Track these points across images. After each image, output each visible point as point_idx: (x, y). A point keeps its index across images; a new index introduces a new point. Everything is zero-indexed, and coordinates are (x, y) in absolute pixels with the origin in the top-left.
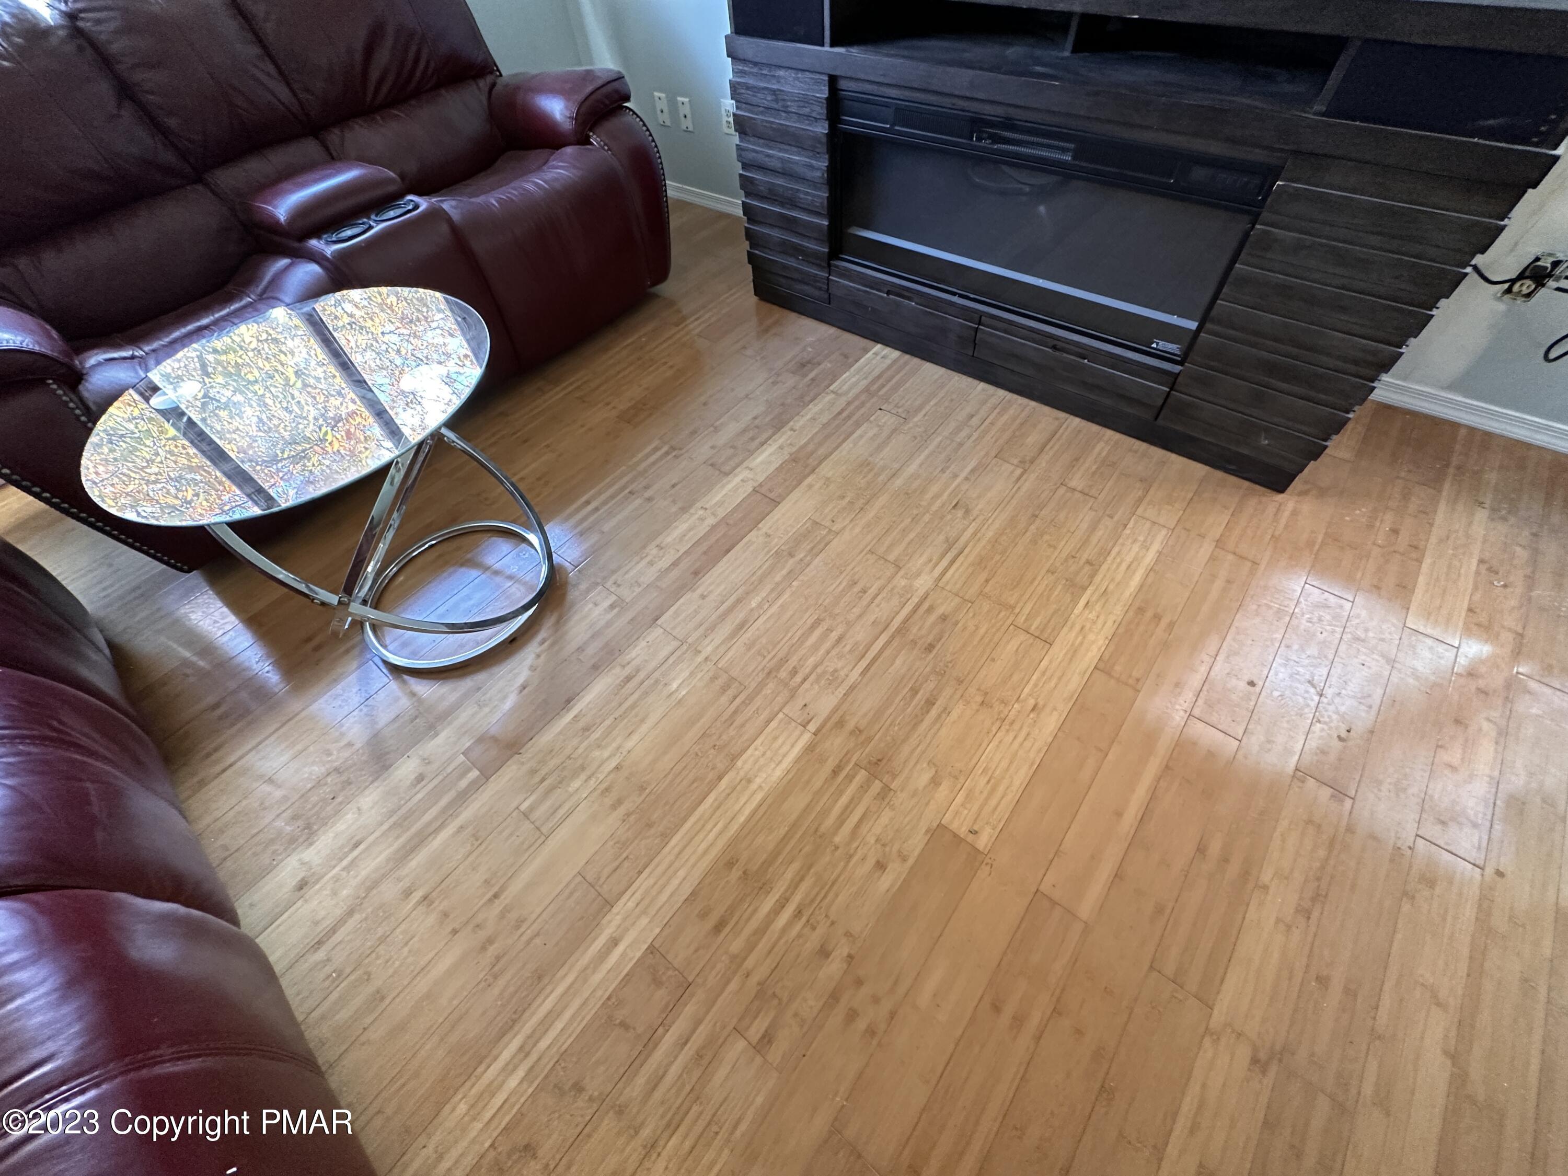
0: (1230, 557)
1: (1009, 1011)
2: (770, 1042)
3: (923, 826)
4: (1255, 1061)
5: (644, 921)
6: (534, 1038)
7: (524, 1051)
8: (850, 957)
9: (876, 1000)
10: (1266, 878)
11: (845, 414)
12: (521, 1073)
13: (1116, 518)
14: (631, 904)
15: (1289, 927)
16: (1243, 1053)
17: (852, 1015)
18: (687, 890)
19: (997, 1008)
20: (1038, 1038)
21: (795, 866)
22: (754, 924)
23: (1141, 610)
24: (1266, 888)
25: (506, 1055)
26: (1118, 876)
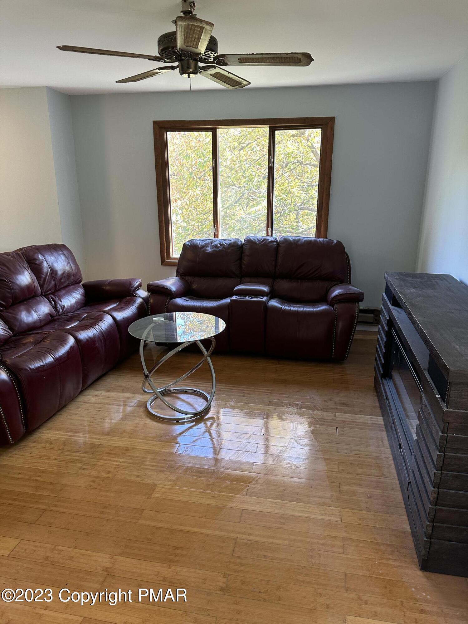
0: (342, 544)
1: (104, 510)
2: (83, 470)
3: (155, 482)
4: (107, 568)
5: (106, 441)
6: (74, 436)
7: (71, 436)
8: (109, 477)
9: (99, 485)
10: (173, 567)
11: (324, 420)
12: (66, 437)
13: (332, 503)
14: (109, 438)
15: (157, 575)
16: (108, 565)
17: (94, 482)
18: (117, 445)
19: (105, 508)
20: (99, 517)
21: (131, 461)
22: (112, 459)
23: (283, 518)
24: (170, 568)
25: (69, 434)
26: (157, 528)
